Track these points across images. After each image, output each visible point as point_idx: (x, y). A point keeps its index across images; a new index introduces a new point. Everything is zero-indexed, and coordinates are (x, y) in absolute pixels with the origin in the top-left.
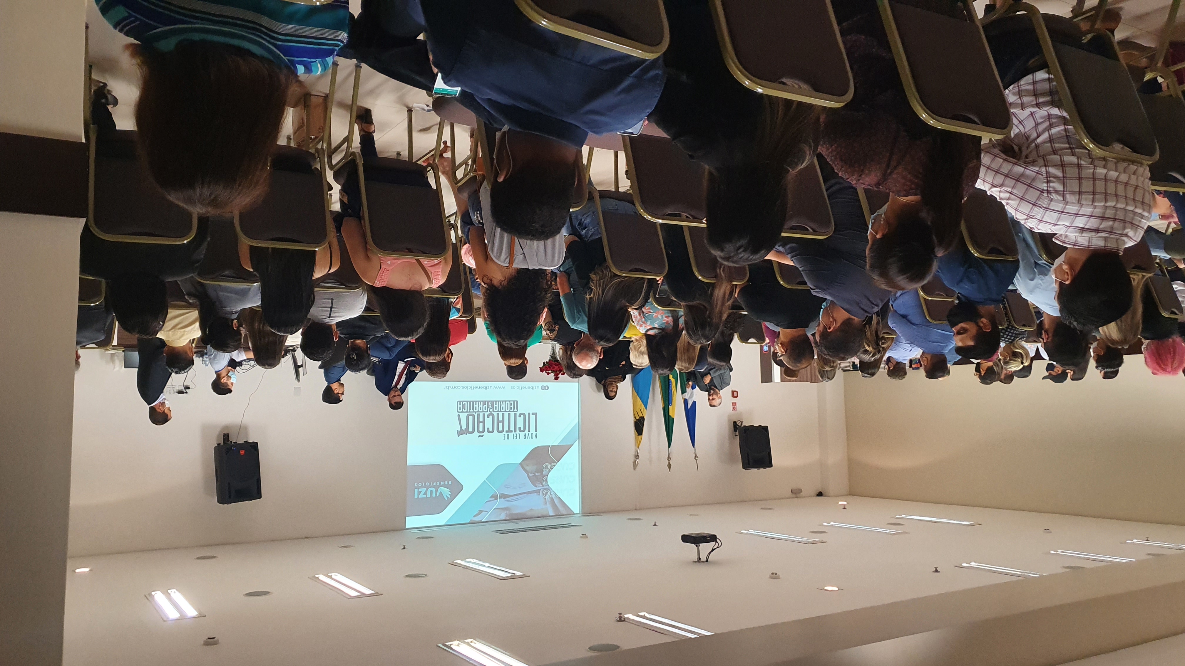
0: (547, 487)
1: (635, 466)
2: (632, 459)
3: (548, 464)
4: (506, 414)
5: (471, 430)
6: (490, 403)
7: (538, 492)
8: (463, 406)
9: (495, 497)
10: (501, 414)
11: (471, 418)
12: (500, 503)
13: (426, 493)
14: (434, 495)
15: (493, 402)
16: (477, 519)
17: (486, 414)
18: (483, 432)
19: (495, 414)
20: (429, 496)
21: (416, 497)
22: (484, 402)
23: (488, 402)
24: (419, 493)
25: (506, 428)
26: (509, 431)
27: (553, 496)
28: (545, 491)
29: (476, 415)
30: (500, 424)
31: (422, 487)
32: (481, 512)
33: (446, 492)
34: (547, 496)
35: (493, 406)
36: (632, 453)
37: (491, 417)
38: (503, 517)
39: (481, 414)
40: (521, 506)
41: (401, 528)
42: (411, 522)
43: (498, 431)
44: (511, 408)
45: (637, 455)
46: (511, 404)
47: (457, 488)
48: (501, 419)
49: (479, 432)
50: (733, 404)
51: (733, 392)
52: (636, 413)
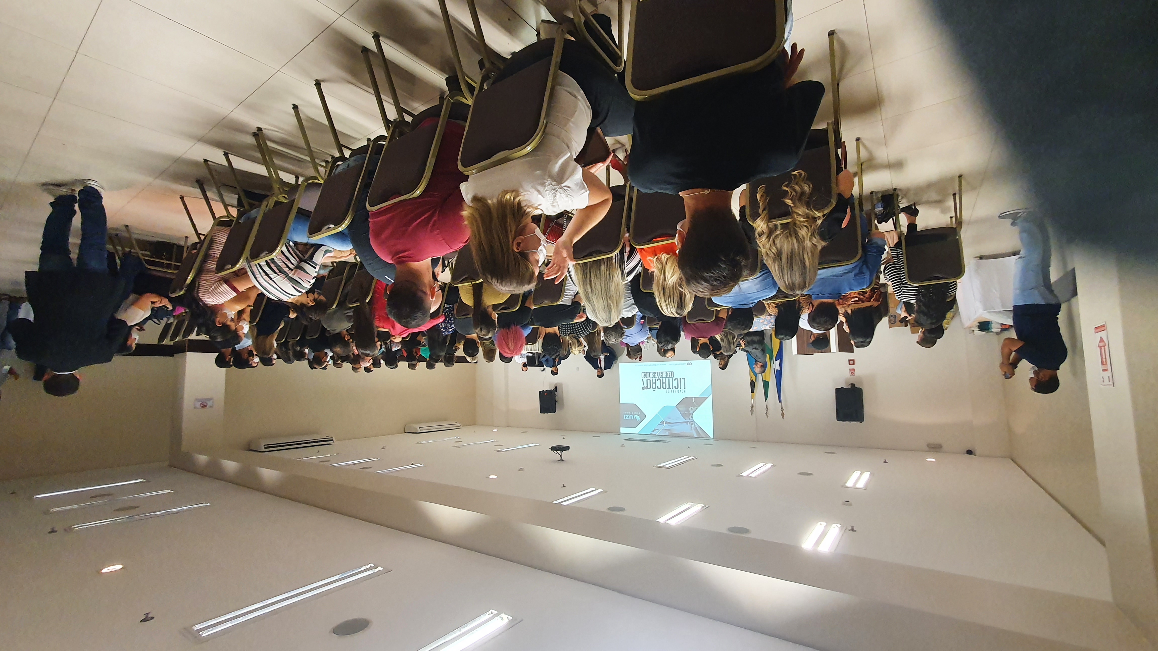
0: (692, 420)
1: (752, 412)
3: (692, 408)
4: (667, 379)
5: (649, 387)
6: (658, 373)
7: (687, 422)
8: (645, 375)
9: (662, 423)
10: (664, 379)
11: (649, 381)
12: (665, 426)
13: (629, 417)
14: (632, 418)
15: (660, 372)
16: (653, 433)
17: (656, 379)
18: (655, 388)
19: (661, 379)
20: (630, 418)
21: (624, 418)
22: (655, 373)
23: (657, 372)
24: (626, 417)
25: (667, 387)
26: (669, 388)
27: (697, 426)
28: (691, 423)
29: (651, 379)
30: (664, 384)
31: (627, 414)
32: (655, 430)
33: (638, 418)
34: (693, 425)
35: (660, 375)
36: (750, 404)
37: (659, 380)
38: (667, 434)
39: (654, 379)
40: (677, 429)
41: (618, 433)
42: (623, 430)
43: (663, 388)
44: (670, 376)
45: (753, 406)
46: (670, 374)
47: (643, 416)
48: (664, 382)
49: (653, 388)
50: (850, 370)
51: (850, 361)
52: (750, 377)
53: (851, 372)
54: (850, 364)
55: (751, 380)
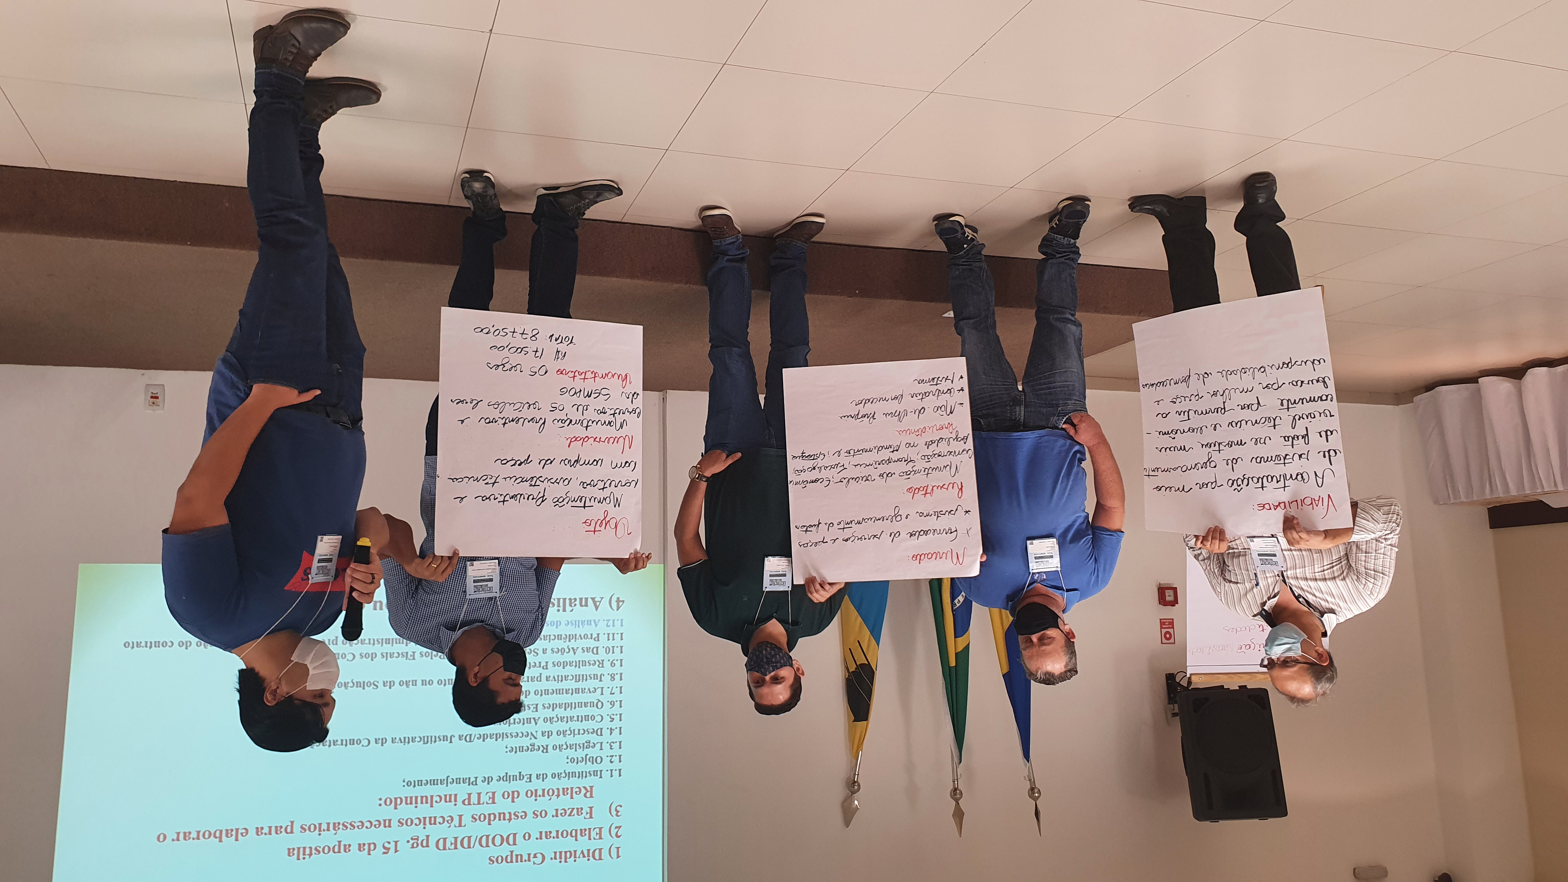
1: (848, 814)
2: (842, 792)
45: (855, 782)
50: (1162, 623)
51: (1162, 590)
52: (848, 653)
53: (1164, 631)
54: (1163, 601)
55: (853, 668)
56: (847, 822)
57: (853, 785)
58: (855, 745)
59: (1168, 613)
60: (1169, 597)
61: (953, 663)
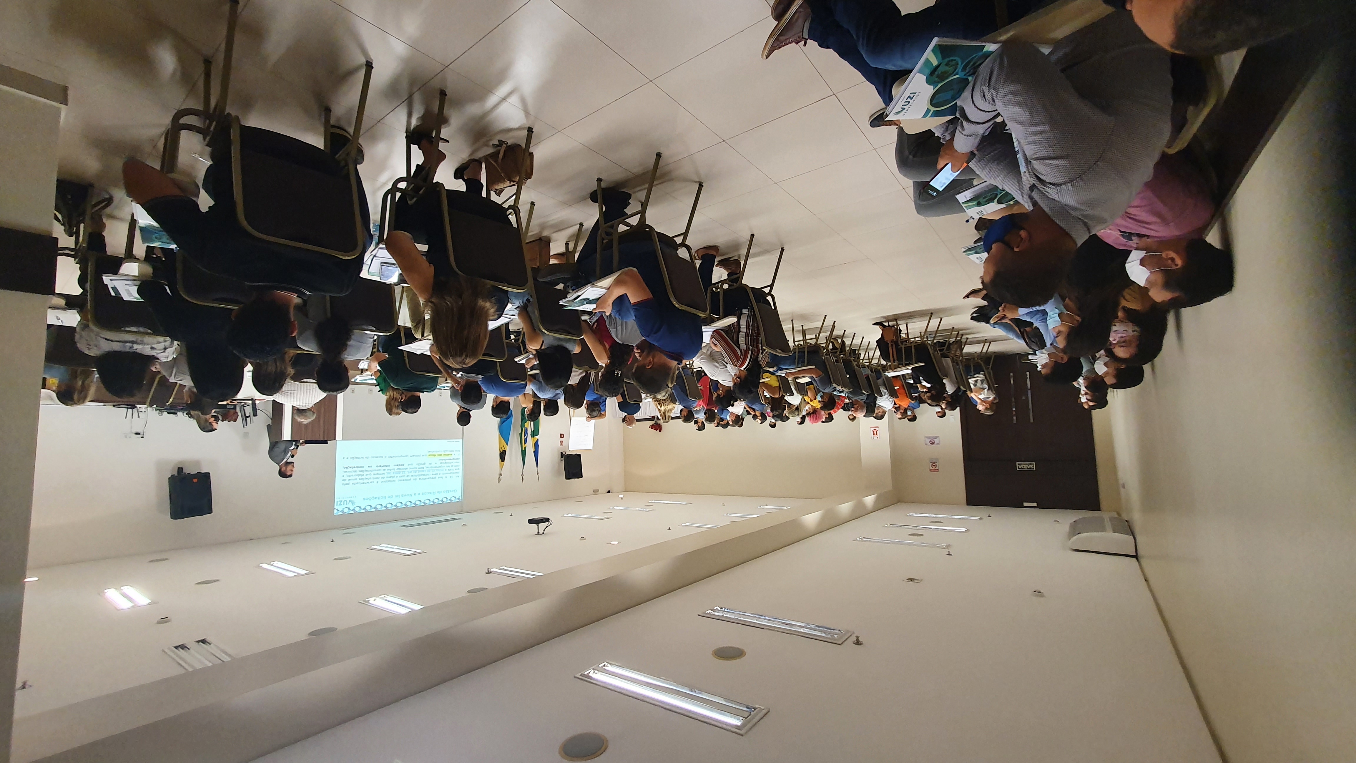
1: (499, 481)
2: (498, 476)
36: (498, 473)
50: (561, 441)
51: (561, 435)
52: (500, 448)
53: (561, 443)
54: (561, 437)
55: (502, 451)
56: (499, 482)
57: (501, 475)
58: (502, 467)
59: (562, 439)
60: (562, 436)
61: (523, 449)
